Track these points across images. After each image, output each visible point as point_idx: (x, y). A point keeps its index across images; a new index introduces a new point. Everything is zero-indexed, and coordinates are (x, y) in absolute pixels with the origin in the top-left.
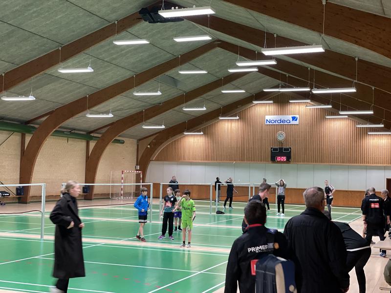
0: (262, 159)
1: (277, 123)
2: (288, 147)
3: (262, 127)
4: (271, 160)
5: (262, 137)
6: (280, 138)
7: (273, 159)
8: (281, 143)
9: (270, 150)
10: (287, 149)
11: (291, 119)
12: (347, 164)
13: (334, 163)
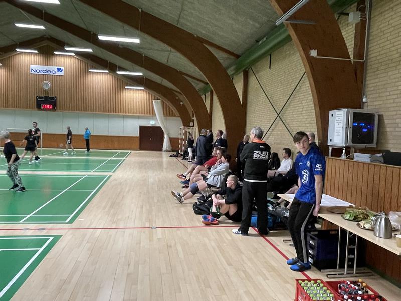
0: (27, 107)
1: (42, 73)
2: (53, 96)
3: (27, 75)
4: (37, 108)
5: (26, 86)
6: (46, 88)
7: (38, 107)
8: (46, 92)
9: (35, 98)
10: (53, 98)
11: (56, 70)
12: (108, 113)
13: (96, 113)
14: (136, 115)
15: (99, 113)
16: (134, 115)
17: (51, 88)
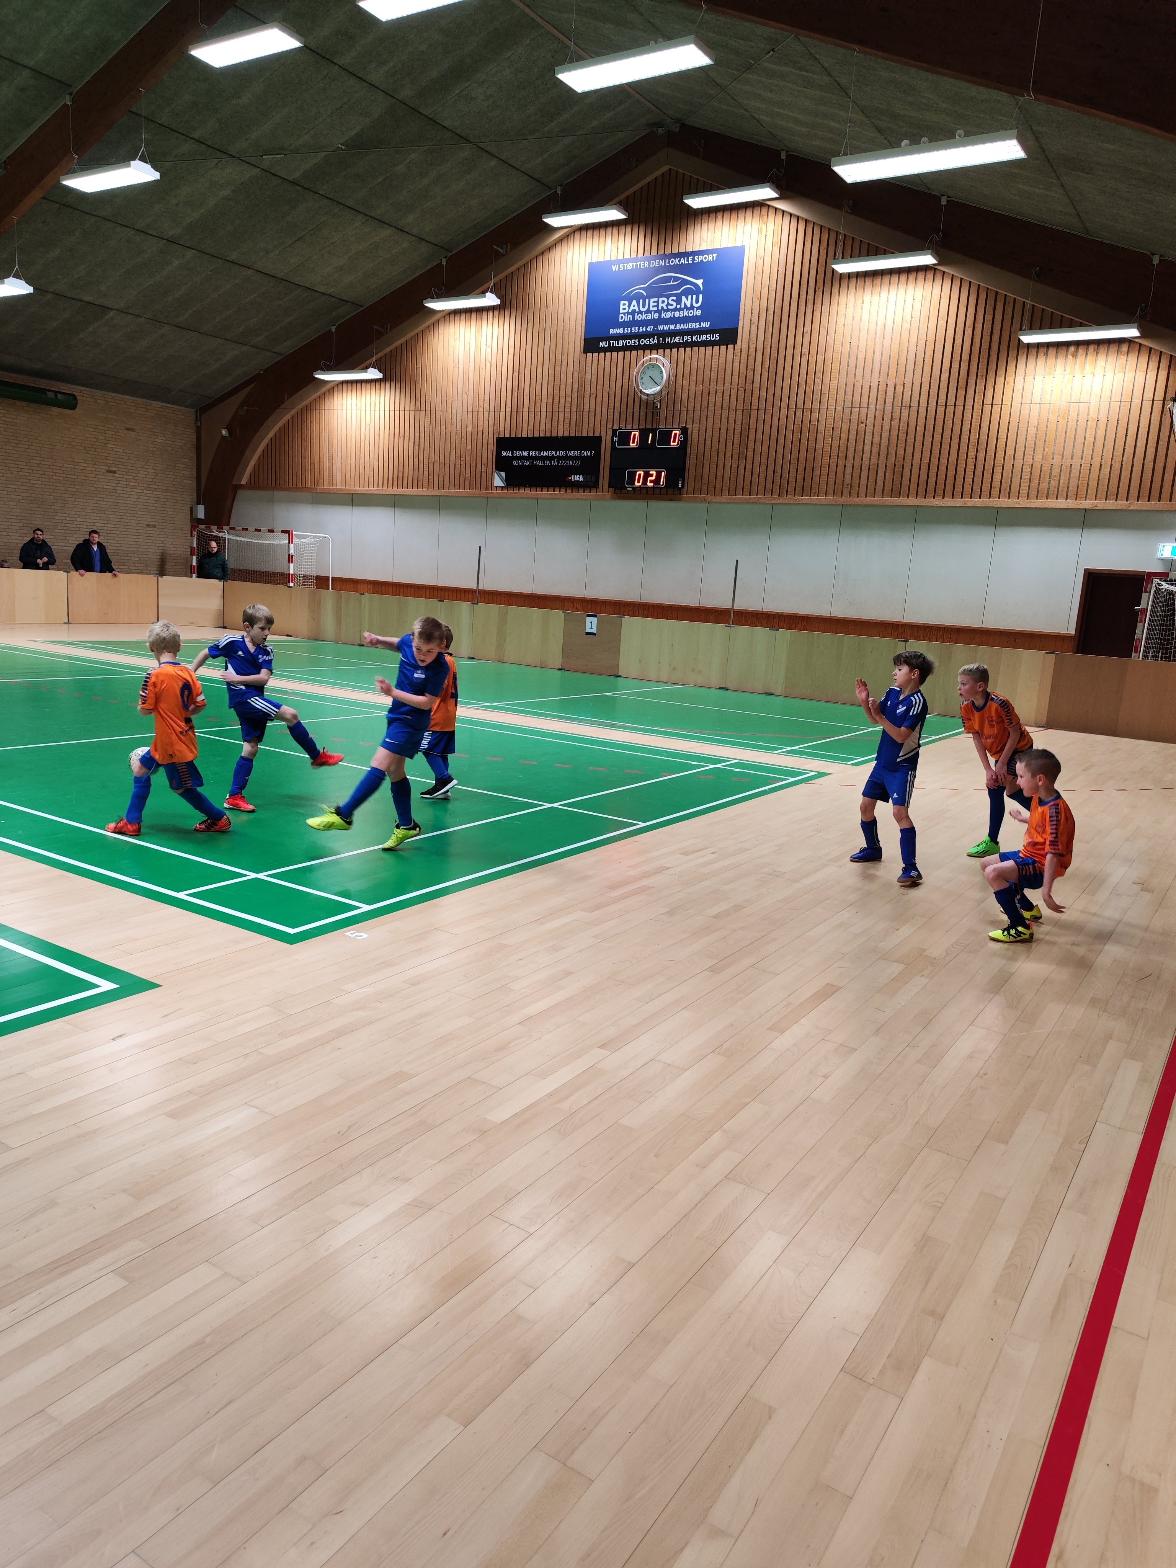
2: (676, 426)
4: (612, 484)
6: (650, 388)
7: (618, 482)
8: (651, 407)
12: (911, 501)
13: (855, 499)
14: (1071, 504)
15: (869, 500)
16: (1061, 503)
17: (670, 392)
